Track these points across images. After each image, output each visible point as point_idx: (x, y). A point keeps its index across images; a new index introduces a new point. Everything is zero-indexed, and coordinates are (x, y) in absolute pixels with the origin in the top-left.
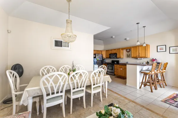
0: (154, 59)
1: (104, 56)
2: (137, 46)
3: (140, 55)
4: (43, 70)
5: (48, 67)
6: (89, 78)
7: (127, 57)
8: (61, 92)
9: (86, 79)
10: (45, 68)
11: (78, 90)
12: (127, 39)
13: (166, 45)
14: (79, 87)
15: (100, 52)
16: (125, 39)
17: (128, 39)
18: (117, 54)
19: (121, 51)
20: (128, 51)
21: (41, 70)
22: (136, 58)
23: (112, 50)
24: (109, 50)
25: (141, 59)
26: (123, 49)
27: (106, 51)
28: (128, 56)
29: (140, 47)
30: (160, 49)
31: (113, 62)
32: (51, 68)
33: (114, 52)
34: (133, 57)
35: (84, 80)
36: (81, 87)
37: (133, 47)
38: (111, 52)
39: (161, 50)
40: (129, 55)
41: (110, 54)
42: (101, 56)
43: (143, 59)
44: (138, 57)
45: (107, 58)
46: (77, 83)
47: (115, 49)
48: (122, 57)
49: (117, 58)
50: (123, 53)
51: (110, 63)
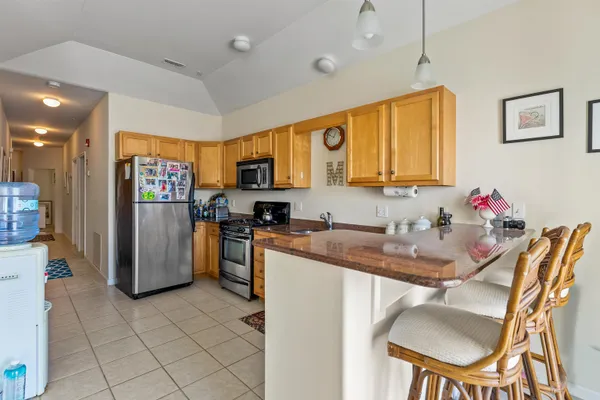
0: (483, 194)
1: (216, 177)
2: (380, 103)
3: (395, 169)
7: (329, 183)
12: (323, 63)
13: (561, 91)
15: (190, 149)
16: (317, 66)
17: (330, 62)
18: (271, 161)
19: (296, 142)
20: (334, 140)
22: (375, 187)
23: (248, 138)
24: (235, 141)
25: (401, 191)
26: (304, 129)
27: (225, 144)
28: (335, 175)
29: (395, 110)
30: (524, 124)
31: (259, 208)
33: (257, 149)
34: (353, 183)
37: (356, 112)
38: (243, 152)
39: (527, 126)
40: (340, 171)
41: (239, 164)
43: (411, 192)
44: (383, 178)
45: (227, 187)
47: (263, 134)
48: (298, 180)
49: (273, 188)
50: (308, 155)
51: (241, 220)
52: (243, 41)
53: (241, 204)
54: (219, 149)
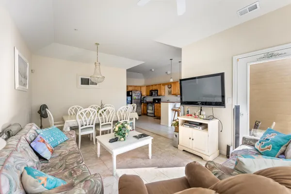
1: (144, 94)
2: (176, 82)
4: (71, 110)
5: (76, 106)
6: (116, 115)
7: (169, 95)
8: (92, 124)
9: (113, 115)
10: (73, 108)
11: (106, 123)
14: (107, 121)
15: (139, 88)
16: (167, 73)
17: (169, 72)
18: (157, 90)
19: (163, 87)
20: (169, 86)
21: (69, 110)
23: (152, 86)
24: (149, 86)
26: (164, 84)
27: (147, 86)
28: (170, 93)
31: (154, 100)
32: (79, 108)
33: (154, 88)
34: (173, 95)
35: (111, 116)
36: (108, 122)
37: (173, 83)
38: (151, 88)
41: (150, 91)
42: (139, 93)
44: (177, 94)
45: (147, 96)
46: (105, 118)
47: (156, 85)
48: (163, 94)
49: (158, 96)
50: (165, 89)
51: (150, 102)
52: (153, 70)
53: (150, 99)
54: (145, 87)
